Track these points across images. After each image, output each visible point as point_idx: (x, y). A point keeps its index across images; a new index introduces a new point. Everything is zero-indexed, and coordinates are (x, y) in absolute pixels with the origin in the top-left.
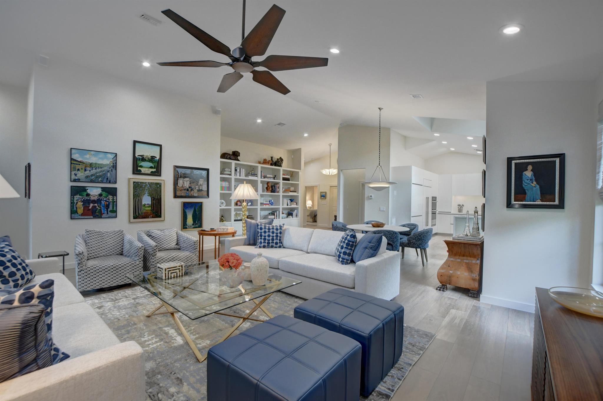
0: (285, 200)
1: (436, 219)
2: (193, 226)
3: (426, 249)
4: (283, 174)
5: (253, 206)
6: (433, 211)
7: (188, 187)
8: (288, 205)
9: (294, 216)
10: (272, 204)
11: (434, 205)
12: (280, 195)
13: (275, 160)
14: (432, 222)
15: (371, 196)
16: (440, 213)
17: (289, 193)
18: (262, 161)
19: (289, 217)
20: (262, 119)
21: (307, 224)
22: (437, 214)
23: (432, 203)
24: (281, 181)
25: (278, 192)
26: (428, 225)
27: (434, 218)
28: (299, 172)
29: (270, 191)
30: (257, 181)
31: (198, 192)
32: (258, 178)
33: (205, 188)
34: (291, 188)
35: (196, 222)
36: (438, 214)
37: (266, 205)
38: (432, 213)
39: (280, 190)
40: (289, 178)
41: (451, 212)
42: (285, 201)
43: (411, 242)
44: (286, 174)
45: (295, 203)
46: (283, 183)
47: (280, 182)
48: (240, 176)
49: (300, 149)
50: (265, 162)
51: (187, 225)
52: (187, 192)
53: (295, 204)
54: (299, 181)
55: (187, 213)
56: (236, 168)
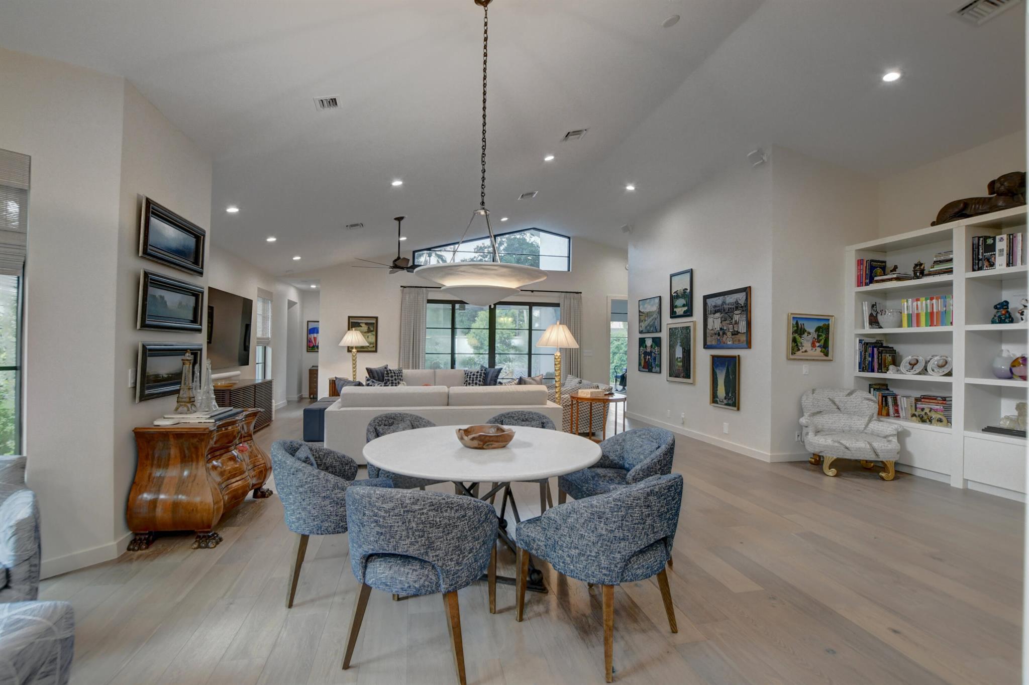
2: (725, 402)
7: (719, 329)
31: (733, 337)
33: (742, 327)
35: (730, 395)
48: (1009, 263)
51: (717, 397)
52: (719, 338)
55: (718, 376)
56: (990, 241)
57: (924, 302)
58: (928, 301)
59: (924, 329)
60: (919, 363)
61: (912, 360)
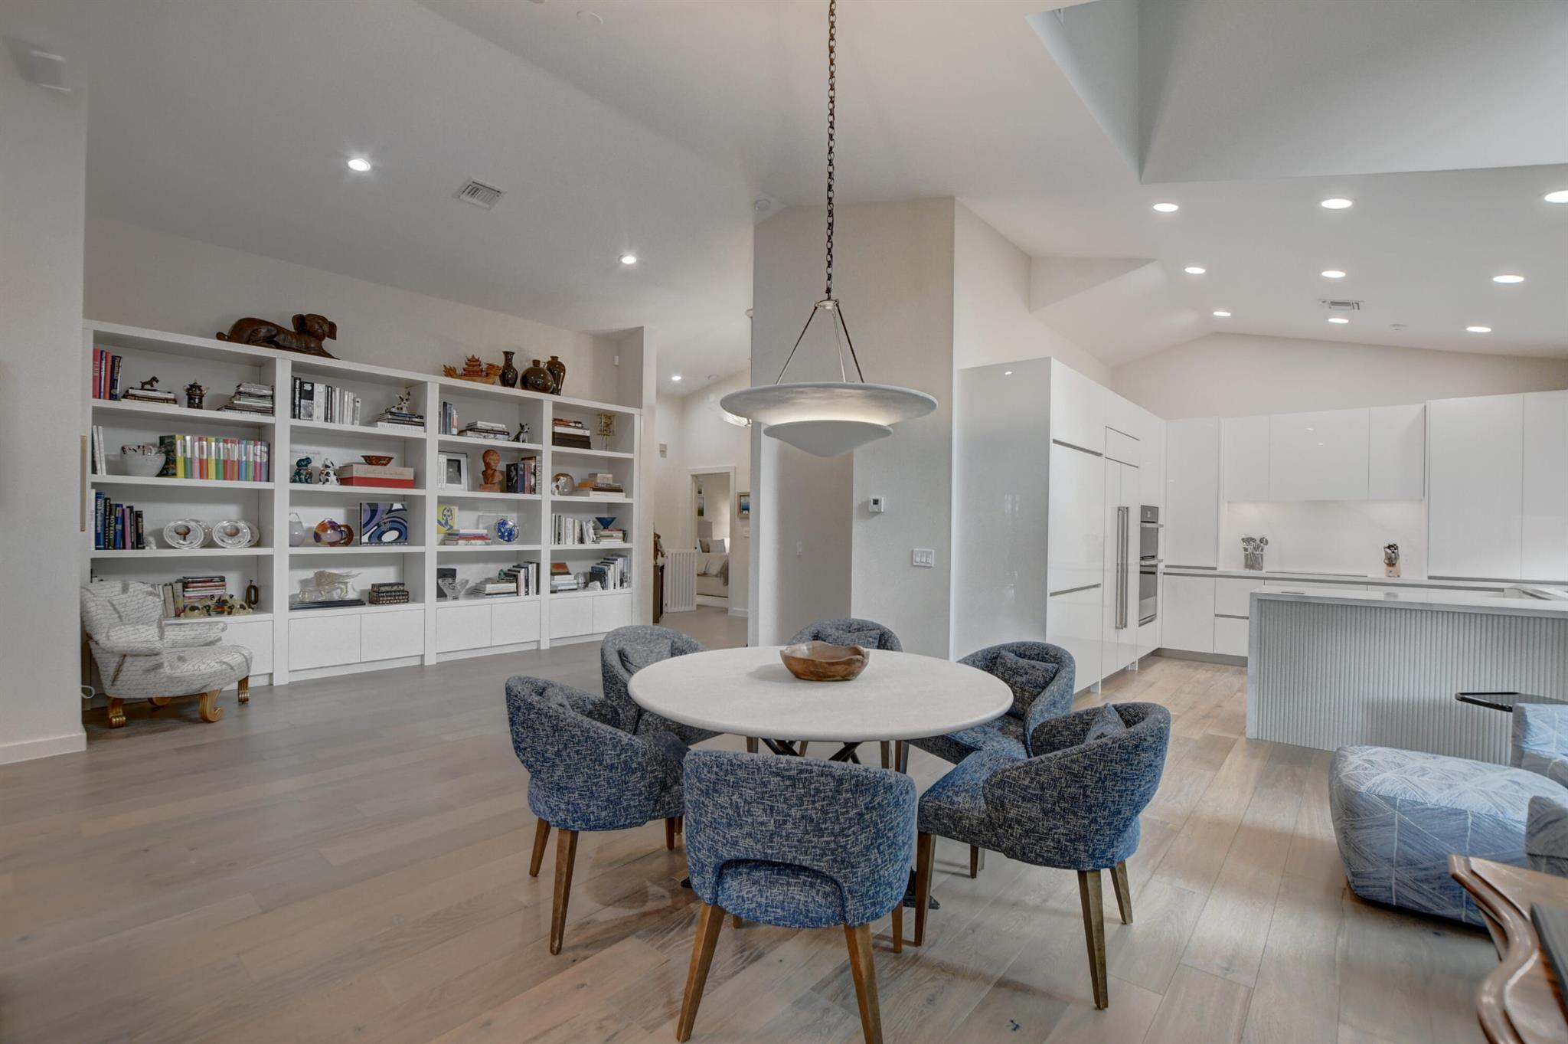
0: (570, 524)
1: (1156, 594)
3: (1122, 863)
4: (557, 421)
5: (410, 544)
6: (1143, 563)
8: (582, 540)
9: (611, 583)
10: (508, 536)
11: (1149, 538)
12: (539, 502)
13: (521, 365)
14: (1141, 608)
15: (876, 502)
16: (1178, 571)
17: (588, 495)
18: (460, 366)
19: (590, 585)
20: (373, 157)
21: (699, 606)
22: (1160, 576)
23: (1142, 529)
24: (547, 448)
25: (533, 490)
26: (1125, 626)
27: (1148, 592)
28: (631, 416)
29: (497, 486)
30: (420, 444)
32: (425, 431)
34: (599, 475)
36: (1165, 574)
37: (473, 542)
38: (1141, 572)
39: (541, 484)
40: (588, 437)
41: (1215, 568)
42: (570, 526)
43: (1013, 813)
44: (573, 420)
45: (620, 534)
46: (554, 454)
47: (539, 452)
48: (328, 417)
49: (637, 334)
50: (474, 369)
53: (617, 538)
54: (632, 451)
56: (308, 387)
57: (213, 444)
58: (221, 444)
59: (212, 483)
60: (191, 532)
61: (181, 526)
